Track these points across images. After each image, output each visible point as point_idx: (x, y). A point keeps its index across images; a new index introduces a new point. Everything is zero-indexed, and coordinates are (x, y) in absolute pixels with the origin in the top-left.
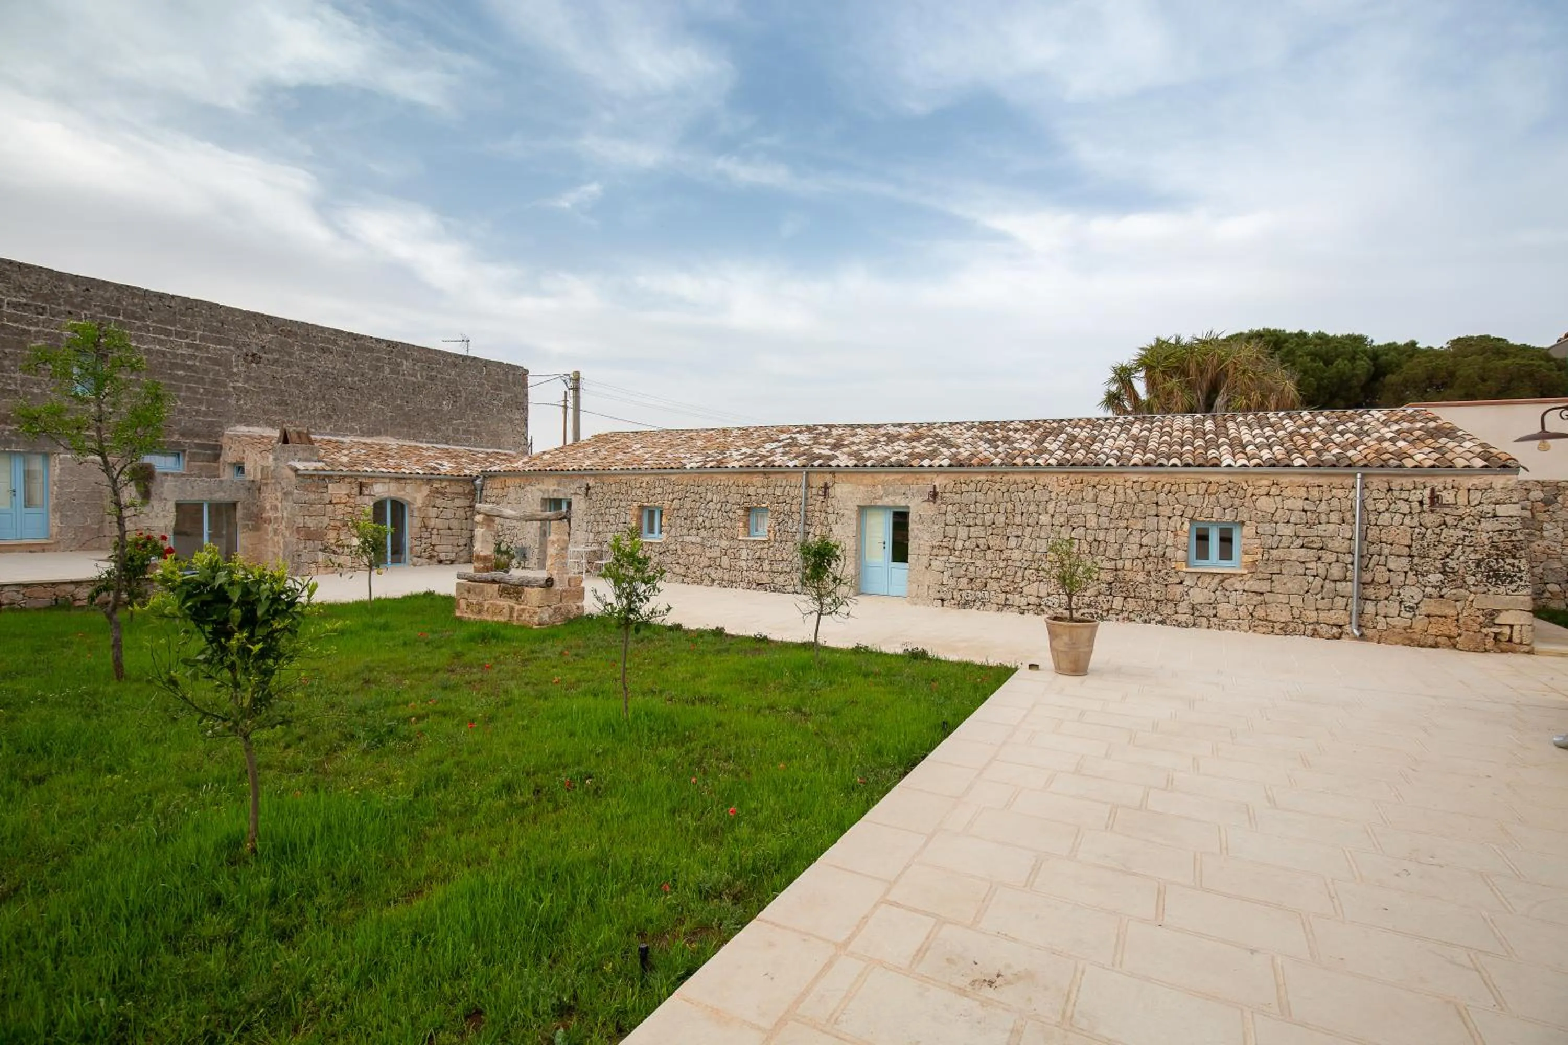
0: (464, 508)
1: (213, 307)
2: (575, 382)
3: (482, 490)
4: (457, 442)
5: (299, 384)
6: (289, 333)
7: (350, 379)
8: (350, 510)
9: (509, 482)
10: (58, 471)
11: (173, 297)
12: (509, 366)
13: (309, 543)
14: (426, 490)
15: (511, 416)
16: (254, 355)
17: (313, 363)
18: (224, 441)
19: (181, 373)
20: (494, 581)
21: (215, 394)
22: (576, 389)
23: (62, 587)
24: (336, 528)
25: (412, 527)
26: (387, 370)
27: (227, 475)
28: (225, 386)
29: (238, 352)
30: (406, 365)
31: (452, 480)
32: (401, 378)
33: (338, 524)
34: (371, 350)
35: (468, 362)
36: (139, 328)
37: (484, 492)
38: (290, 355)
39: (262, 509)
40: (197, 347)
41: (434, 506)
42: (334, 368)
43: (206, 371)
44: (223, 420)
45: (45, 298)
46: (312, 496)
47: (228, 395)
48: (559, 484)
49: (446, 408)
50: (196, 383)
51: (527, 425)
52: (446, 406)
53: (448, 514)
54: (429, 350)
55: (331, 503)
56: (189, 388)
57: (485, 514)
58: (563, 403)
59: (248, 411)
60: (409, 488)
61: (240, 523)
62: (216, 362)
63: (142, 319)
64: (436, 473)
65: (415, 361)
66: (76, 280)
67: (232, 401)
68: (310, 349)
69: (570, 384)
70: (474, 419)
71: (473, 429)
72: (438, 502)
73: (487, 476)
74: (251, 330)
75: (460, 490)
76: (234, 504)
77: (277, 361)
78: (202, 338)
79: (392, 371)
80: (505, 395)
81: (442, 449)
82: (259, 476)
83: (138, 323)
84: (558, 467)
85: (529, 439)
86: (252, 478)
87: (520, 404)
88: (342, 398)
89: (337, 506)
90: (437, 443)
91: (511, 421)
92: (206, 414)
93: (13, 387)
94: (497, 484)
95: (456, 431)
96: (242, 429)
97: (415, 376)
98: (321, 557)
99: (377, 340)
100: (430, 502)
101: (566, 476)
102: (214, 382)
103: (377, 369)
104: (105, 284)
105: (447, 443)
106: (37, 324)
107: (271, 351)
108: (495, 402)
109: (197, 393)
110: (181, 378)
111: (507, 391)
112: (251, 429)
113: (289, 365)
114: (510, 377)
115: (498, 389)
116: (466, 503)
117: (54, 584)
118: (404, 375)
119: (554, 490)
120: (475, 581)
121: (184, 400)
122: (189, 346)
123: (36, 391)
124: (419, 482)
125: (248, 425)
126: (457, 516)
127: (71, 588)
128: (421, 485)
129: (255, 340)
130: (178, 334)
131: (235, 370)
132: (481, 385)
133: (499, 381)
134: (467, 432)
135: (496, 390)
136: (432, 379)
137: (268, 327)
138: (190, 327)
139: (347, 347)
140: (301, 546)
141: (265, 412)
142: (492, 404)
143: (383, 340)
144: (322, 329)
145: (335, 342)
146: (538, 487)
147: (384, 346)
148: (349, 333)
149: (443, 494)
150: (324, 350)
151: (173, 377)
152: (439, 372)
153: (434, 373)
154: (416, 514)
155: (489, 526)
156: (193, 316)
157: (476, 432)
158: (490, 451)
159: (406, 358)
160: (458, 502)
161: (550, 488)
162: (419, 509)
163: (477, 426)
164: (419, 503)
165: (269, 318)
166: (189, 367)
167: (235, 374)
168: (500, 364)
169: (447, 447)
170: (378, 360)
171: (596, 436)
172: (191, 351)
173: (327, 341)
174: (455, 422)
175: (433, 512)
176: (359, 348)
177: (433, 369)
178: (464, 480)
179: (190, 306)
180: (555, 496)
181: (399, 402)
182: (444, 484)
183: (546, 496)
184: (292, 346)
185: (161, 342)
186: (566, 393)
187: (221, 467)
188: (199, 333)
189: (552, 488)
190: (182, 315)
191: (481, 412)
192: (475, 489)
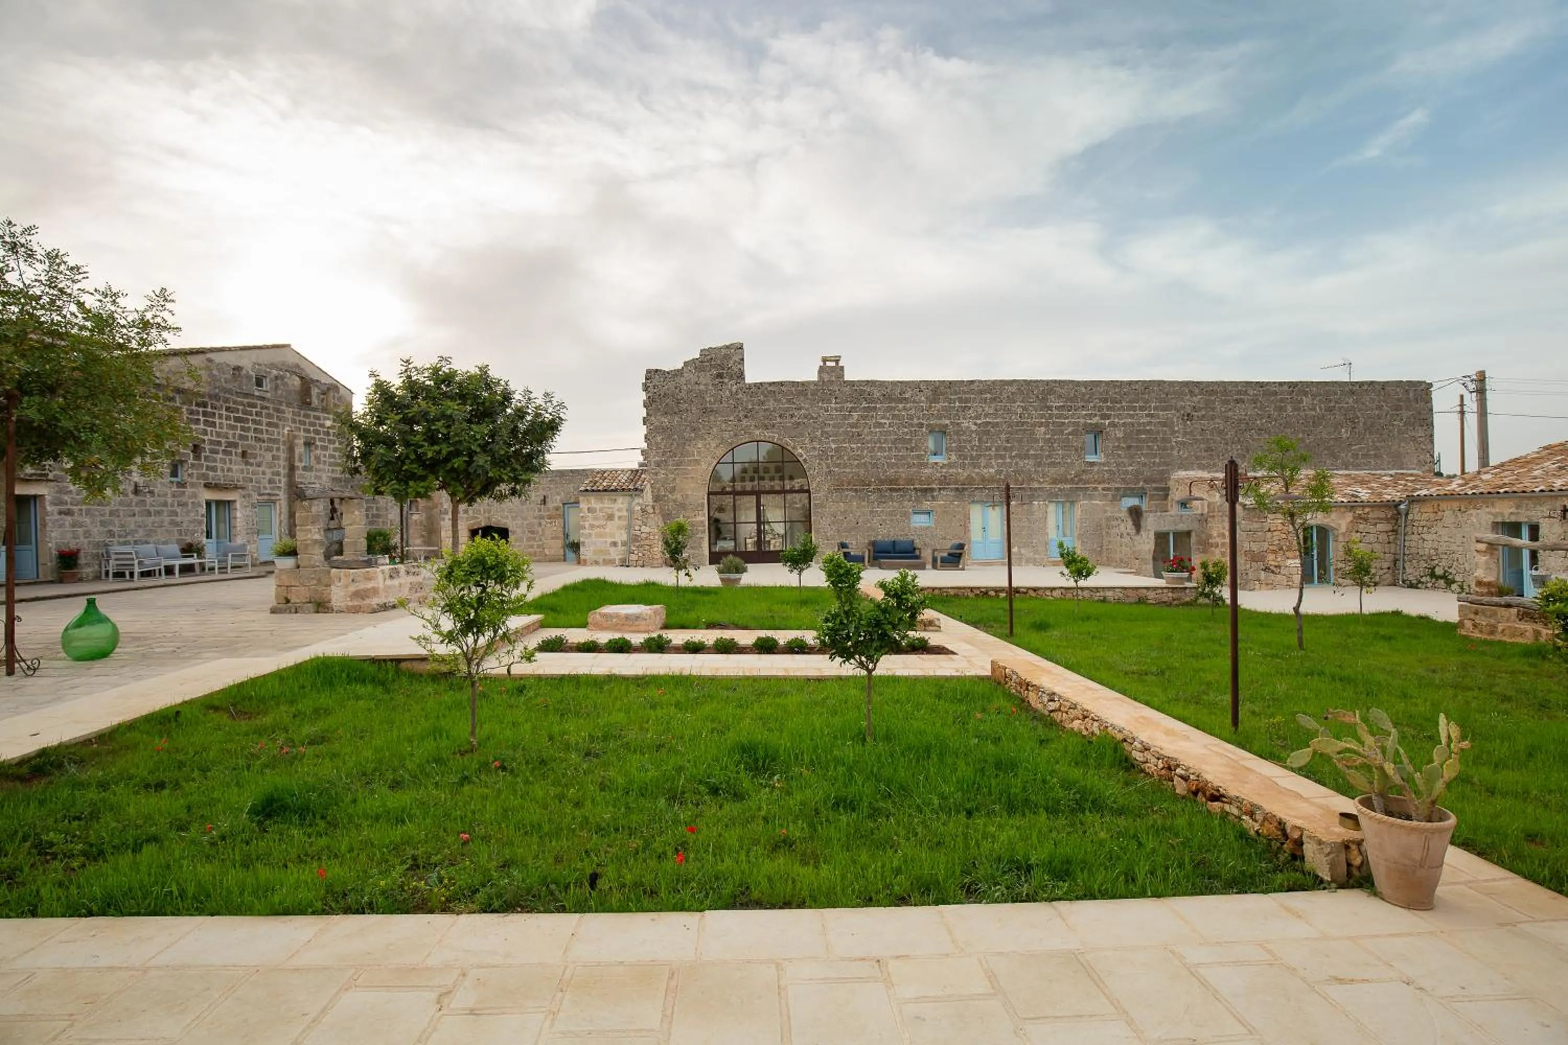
0: (1386, 532)
1: (1161, 383)
2: (1480, 385)
3: (1407, 514)
4: (1357, 467)
5: (1220, 432)
6: (1213, 393)
7: (1258, 422)
8: (1284, 536)
9: (1443, 505)
10: (1079, 513)
11: (1137, 382)
12: (1410, 383)
13: (1254, 564)
14: (1349, 517)
15: (1413, 434)
16: (1188, 415)
17: (1230, 413)
18: (1171, 484)
19: (1143, 436)
20: (1508, 606)
21: (1165, 449)
22: (1481, 391)
23: (1140, 591)
24: (1274, 552)
25: (1336, 550)
26: (1289, 408)
27: (1174, 510)
28: (1170, 442)
29: (1178, 414)
30: (1306, 401)
31: (1374, 506)
32: (1302, 414)
33: (1275, 548)
34: (1275, 393)
35: (1366, 387)
36: (1119, 409)
37: (1410, 517)
38: (1213, 409)
39: (1210, 536)
40: (1152, 416)
41: (1357, 532)
42: (1246, 415)
43: (1158, 433)
44: (1170, 468)
45: (1071, 400)
46: (1256, 526)
47: (1172, 448)
48: (1518, 507)
49: (1344, 436)
50: (1152, 442)
51: (1432, 442)
52: (1345, 433)
53: (1371, 537)
54: (1326, 383)
55: (1269, 530)
56: (1148, 446)
57: (1489, 544)
58: (1458, 409)
59: (1186, 459)
60: (1333, 516)
61: (1193, 547)
62: (1164, 424)
63: (1121, 402)
64: (1358, 499)
65: (1314, 396)
66: (1085, 384)
67: (1175, 453)
68: (1226, 402)
69: (1472, 386)
70: (1373, 442)
71: (1372, 453)
72: (1361, 527)
73: (1413, 500)
74: (1186, 395)
75: (1382, 515)
76: (1188, 534)
77: (1203, 416)
78: (1156, 408)
79: (1294, 409)
80: (1405, 414)
81: (1346, 475)
82: (1206, 510)
83: (1118, 405)
84: (1515, 489)
85: (1436, 455)
86: (1199, 512)
87: (1425, 420)
88: (1254, 440)
89: (1275, 533)
90: (1337, 469)
91: (1414, 439)
92: (1159, 465)
93: (1058, 460)
94: (1427, 508)
95: (1355, 456)
96: (1182, 474)
97: (1315, 409)
98: (1263, 575)
99: (1281, 384)
100: (1353, 528)
101: (1530, 498)
102: (1163, 439)
103: (1281, 409)
104: (1100, 382)
105: (1347, 469)
106: (1067, 418)
107: (1200, 409)
108: (1395, 423)
109: (1152, 450)
110: (1143, 441)
111: (1408, 409)
112: (1187, 472)
113: (1213, 418)
114: (1411, 395)
115: (1398, 408)
116: (1388, 527)
117: (1137, 588)
118: (1304, 410)
119: (1512, 513)
120: (1482, 604)
121: (1146, 456)
122: (1147, 415)
123: (1069, 461)
124: (1343, 509)
125: (1186, 470)
126: (1380, 540)
127: (1145, 591)
128: (1344, 512)
129: (1188, 403)
130: (1141, 408)
131: (1176, 429)
132: (1380, 408)
133: (1399, 400)
134: (1366, 456)
135: (1397, 410)
136: (1330, 410)
137: (1197, 391)
138: (1147, 402)
139: (1256, 395)
140: (1248, 566)
141: (1197, 458)
142: (1393, 425)
143: (1285, 383)
144: (1236, 384)
145: (1246, 393)
146: (1488, 510)
147: (1285, 388)
148: (1257, 383)
149: (1366, 520)
150: (1237, 401)
151: (1139, 440)
152: (1336, 402)
153: (1332, 404)
154: (1341, 538)
155: (1492, 554)
156: (1149, 393)
157: (1376, 456)
158: (1392, 472)
159: (1306, 394)
160: (1380, 527)
161: (1506, 511)
162: (1344, 534)
163: (1377, 448)
164: (1343, 529)
165: (1197, 384)
166: (1149, 432)
167: (1176, 432)
168: (1400, 383)
169: (1347, 472)
170: (1282, 400)
171: (1545, 448)
172: (1148, 419)
173: (1239, 393)
174: (1354, 447)
175: (1356, 537)
176: (1266, 394)
177: (1330, 401)
178: (1386, 506)
179: (1147, 385)
180: (1513, 519)
181: (1301, 436)
182: (1367, 510)
183: (1499, 520)
184: (1214, 402)
185: (1131, 416)
186: (1462, 397)
187: (1169, 505)
188: (1153, 405)
189: (1507, 511)
190: (1143, 394)
191: (1381, 435)
192: (1399, 513)
